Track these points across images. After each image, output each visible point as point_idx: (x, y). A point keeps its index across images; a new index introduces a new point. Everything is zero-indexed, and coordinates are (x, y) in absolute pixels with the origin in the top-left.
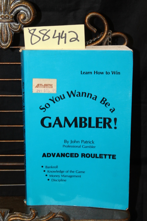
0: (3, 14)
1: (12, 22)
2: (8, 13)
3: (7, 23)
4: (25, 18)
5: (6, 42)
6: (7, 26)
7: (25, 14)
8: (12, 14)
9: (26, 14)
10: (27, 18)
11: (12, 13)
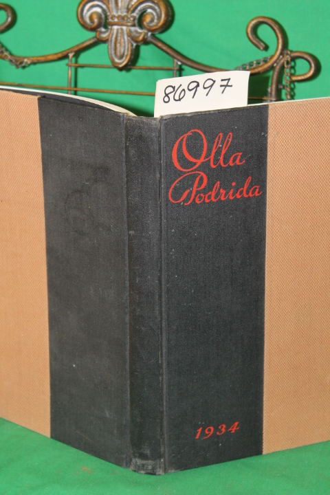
0: (119, 13)
1: (134, 26)
2: (128, 12)
3: (124, 28)
4: (152, 21)
5: (121, 57)
6: (125, 32)
7: (152, 14)
8: (134, 14)
9: (154, 13)
10: (156, 21)
11: (133, 11)
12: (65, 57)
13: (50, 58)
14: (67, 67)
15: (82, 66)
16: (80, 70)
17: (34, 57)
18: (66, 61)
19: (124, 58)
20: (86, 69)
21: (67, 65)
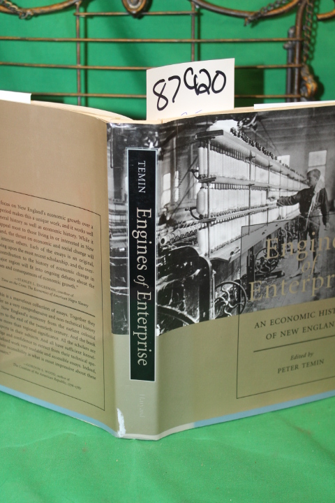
12: (73, 6)
13: (55, 8)
14: (74, 17)
15: (91, 16)
16: (90, 21)
17: (36, 8)
18: (74, 11)
19: (139, 3)
20: (96, 19)
21: (75, 15)
